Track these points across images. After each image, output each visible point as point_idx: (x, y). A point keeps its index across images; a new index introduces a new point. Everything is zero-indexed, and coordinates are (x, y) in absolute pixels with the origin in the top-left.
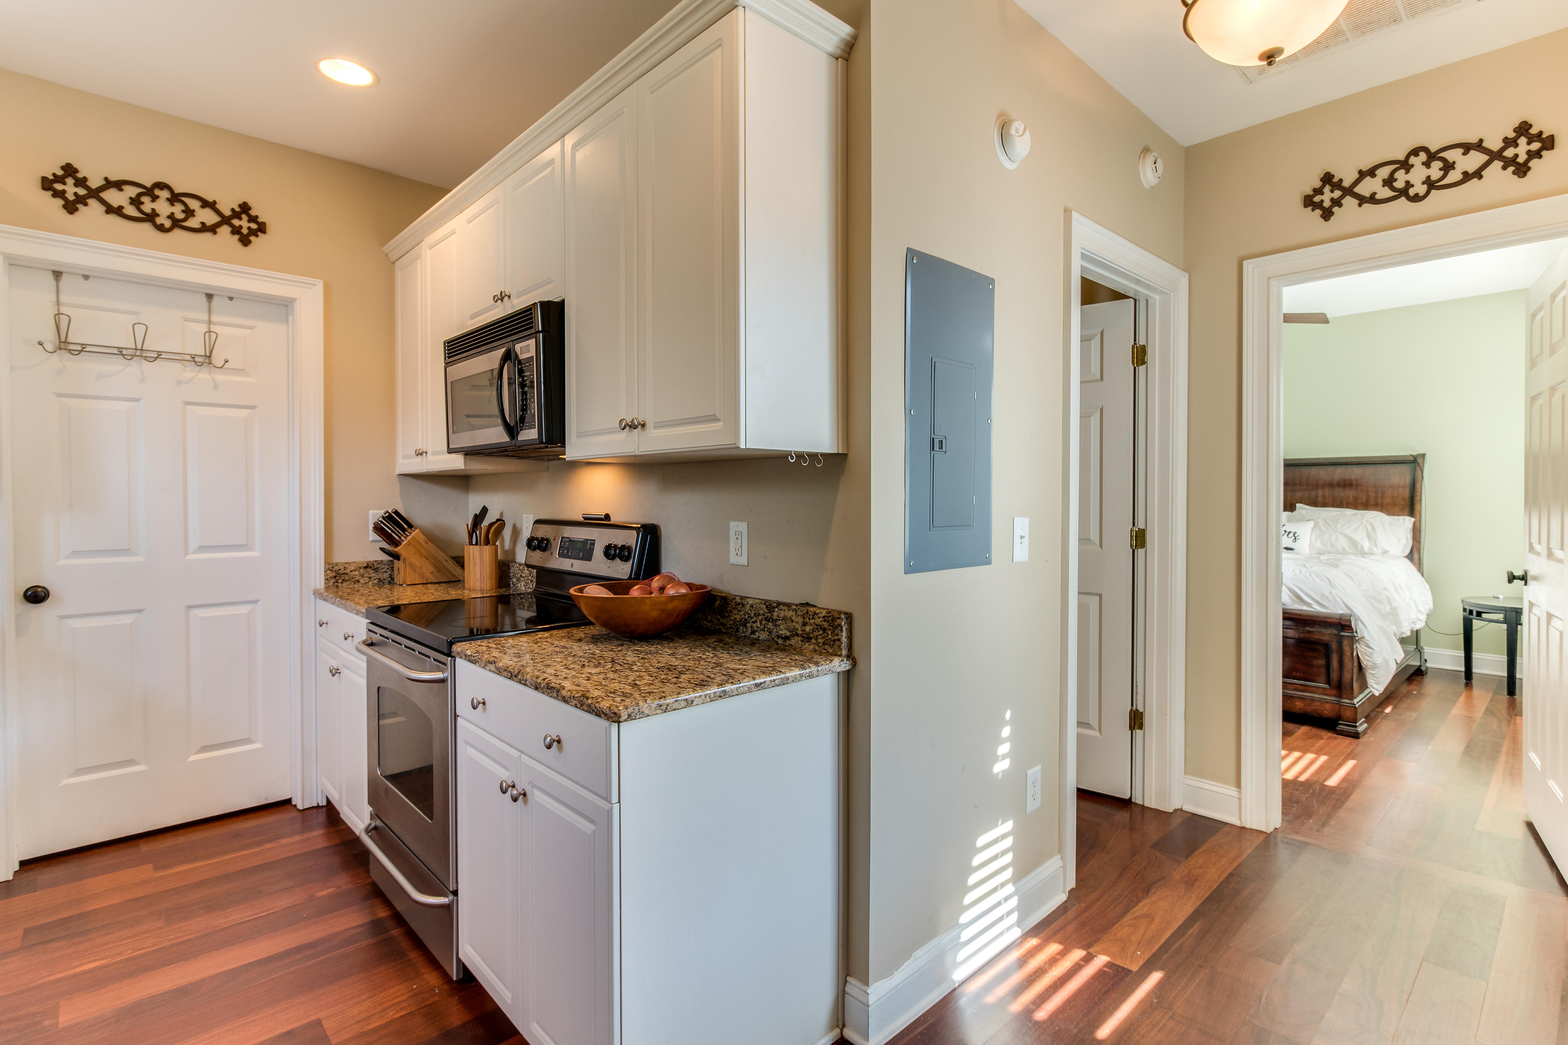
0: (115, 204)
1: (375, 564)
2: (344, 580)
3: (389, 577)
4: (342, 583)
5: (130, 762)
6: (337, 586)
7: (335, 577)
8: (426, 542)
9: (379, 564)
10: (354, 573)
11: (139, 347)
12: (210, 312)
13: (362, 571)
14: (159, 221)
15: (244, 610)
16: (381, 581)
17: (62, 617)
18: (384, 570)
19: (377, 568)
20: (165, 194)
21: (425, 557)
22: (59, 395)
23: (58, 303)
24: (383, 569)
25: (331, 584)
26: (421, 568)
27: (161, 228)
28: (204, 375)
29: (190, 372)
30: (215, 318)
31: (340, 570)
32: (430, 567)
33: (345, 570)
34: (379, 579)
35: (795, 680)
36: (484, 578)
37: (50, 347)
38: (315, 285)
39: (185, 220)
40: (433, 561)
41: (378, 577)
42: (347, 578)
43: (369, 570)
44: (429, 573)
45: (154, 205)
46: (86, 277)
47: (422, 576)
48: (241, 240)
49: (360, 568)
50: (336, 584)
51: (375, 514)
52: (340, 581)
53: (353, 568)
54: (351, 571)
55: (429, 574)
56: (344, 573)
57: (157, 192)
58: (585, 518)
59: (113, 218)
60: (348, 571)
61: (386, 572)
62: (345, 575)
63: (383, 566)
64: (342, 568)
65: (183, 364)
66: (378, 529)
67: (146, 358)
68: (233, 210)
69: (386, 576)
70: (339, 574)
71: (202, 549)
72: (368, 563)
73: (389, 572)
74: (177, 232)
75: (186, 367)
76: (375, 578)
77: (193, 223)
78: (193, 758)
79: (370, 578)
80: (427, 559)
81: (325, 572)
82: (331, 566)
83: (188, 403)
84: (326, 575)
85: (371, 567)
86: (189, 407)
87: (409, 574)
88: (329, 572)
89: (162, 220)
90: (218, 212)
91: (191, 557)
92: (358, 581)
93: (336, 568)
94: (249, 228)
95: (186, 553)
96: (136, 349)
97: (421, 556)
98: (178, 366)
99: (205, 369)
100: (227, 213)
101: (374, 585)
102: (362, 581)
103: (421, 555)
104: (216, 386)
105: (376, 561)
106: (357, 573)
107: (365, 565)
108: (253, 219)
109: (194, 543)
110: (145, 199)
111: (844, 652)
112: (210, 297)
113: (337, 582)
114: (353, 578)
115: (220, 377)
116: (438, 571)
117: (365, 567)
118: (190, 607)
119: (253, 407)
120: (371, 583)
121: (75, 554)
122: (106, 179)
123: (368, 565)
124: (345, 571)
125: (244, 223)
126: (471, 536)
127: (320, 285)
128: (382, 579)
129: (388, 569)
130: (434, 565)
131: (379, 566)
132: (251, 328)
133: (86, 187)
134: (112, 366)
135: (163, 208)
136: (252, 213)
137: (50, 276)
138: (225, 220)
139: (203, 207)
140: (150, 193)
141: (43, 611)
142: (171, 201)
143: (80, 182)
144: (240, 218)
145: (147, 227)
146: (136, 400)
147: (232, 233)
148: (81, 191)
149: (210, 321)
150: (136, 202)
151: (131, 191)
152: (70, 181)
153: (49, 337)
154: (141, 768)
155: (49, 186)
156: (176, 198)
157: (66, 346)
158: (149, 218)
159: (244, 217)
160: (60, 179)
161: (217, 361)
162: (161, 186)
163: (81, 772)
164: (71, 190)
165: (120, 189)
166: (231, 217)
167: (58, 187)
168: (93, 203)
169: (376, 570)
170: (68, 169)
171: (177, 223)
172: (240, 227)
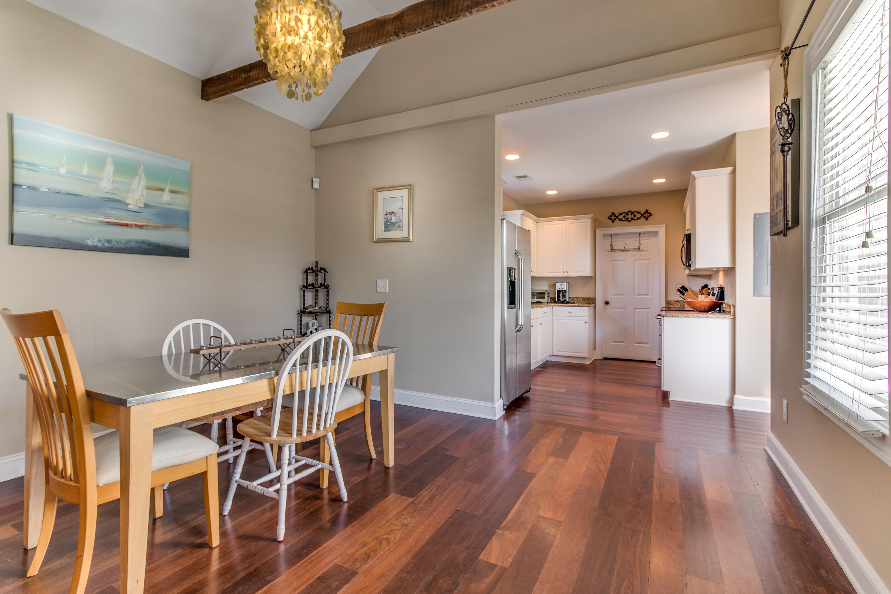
0: (620, 218)
2: (670, 305)
5: (622, 342)
7: (668, 303)
8: (692, 294)
10: (673, 303)
11: (625, 248)
12: (640, 238)
13: (675, 302)
14: (629, 220)
15: (647, 310)
17: (611, 308)
20: (630, 213)
22: (611, 261)
23: (611, 241)
27: (629, 221)
28: (639, 253)
29: (635, 253)
30: (641, 239)
35: (711, 318)
37: (610, 251)
39: (634, 218)
43: (677, 302)
45: (628, 216)
46: (616, 235)
48: (646, 219)
51: (679, 286)
53: (673, 301)
56: (670, 303)
57: (628, 213)
59: (621, 222)
64: (670, 301)
66: (679, 290)
67: (626, 251)
69: (682, 304)
71: (638, 295)
74: (633, 221)
75: (635, 251)
77: (636, 218)
78: (635, 345)
79: (678, 304)
83: (635, 260)
84: (665, 303)
89: (630, 219)
90: (641, 214)
91: (635, 296)
92: (674, 305)
93: (668, 301)
94: (648, 216)
95: (634, 295)
98: (633, 251)
99: (638, 251)
100: (643, 213)
102: (675, 305)
104: (641, 255)
109: (636, 293)
110: (626, 216)
111: (732, 314)
112: (640, 234)
113: (668, 305)
115: (642, 253)
118: (635, 308)
119: (649, 260)
120: (678, 306)
121: (614, 295)
122: (619, 213)
126: (700, 292)
127: (664, 226)
132: (649, 240)
133: (616, 216)
134: (621, 253)
135: (630, 216)
136: (648, 212)
137: (610, 236)
138: (642, 215)
139: (638, 214)
140: (627, 214)
141: (608, 307)
142: (631, 214)
143: (615, 216)
144: (646, 214)
145: (626, 221)
146: (625, 260)
147: (644, 218)
148: (615, 217)
149: (640, 240)
150: (624, 217)
151: (624, 215)
152: (613, 216)
153: (609, 249)
154: (625, 344)
155: (609, 218)
156: (632, 213)
157: (612, 250)
158: (627, 219)
159: (647, 213)
160: (611, 216)
161: (641, 249)
162: (629, 211)
163: (614, 342)
164: (613, 218)
165: (622, 215)
166: (644, 214)
167: (611, 218)
168: (617, 219)
169: (679, 302)
170: (613, 214)
171: (632, 219)
172: (646, 216)
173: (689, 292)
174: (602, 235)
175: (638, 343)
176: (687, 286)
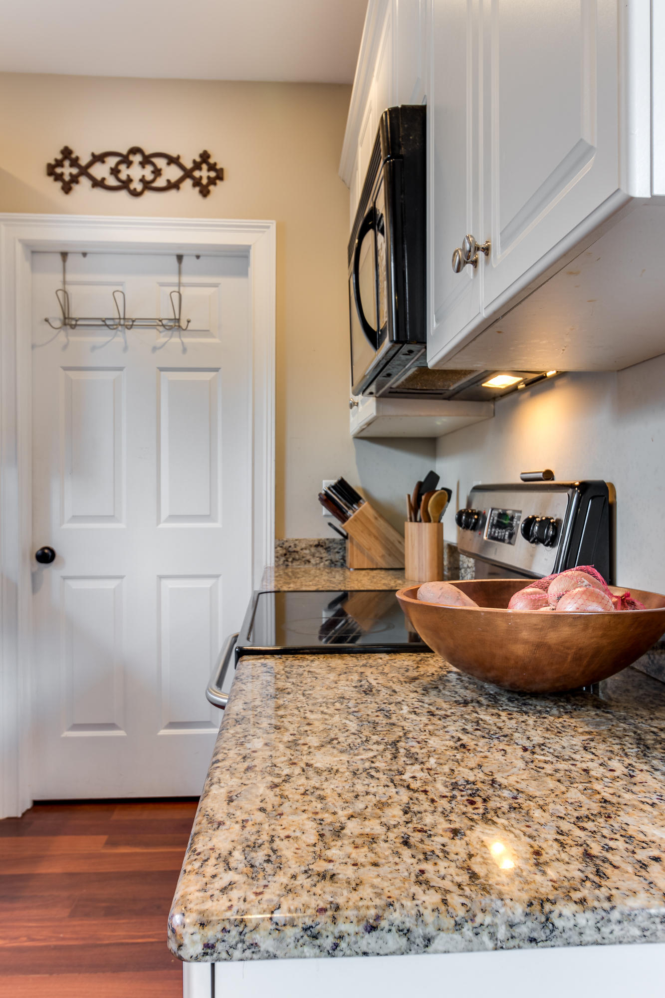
0: (99, 178)
1: (327, 542)
2: (294, 559)
3: (341, 559)
4: (292, 562)
5: (111, 726)
6: (287, 565)
7: (285, 555)
8: (376, 518)
9: (331, 542)
10: (305, 551)
11: (122, 317)
12: (180, 273)
13: (313, 550)
14: (132, 186)
15: (207, 583)
16: (333, 563)
17: (65, 578)
18: (336, 550)
19: (329, 547)
20: (137, 158)
21: (375, 536)
22: (66, 369)
23: (65, 282)
24: (335, 548)
25: (281, 562)
26: (370, 549)
27: (135, 194)
28: (174, 339)
29: (160, 337)
30: (184, 280)
31: (290, 547)
32: (380, 549)
33: (295, 547)
34: (331, 560)
36: (422, 565)
37: (58, 324)
38: (268, 227)
39: (153, 181)
40: (383, 542)
41: (329, 557)
42: (297, 557)
43: (320, 549)
44: (379, 556)
45: (129, 172)
46: (85, 254)
47: (371, 559)
48: (201, 192)
49: (311, 546)
50: (286, 563)
51: (326, 483)
52: (290, 560)
53: (304, 546)
54: (302, 549)
55: (378, 558)
56: (294, 552)
57: (131, 158)
58: (525, 480)
59: (99, 192)
60: (298, 549)
61: (338, 552)
62: (295, 553)
63: (335, 546)
64: (292, 545)
65: (158, 330)
66: (326, 500)
67: (126, 326)
68: (194, 161)
69: (338, 557)
70: (289, 552)
71: (173, 517)
72: (319, 541)
73: (342, 553)
74: (148, 194)
75: (160, 332)
76: (326, 559)
77: (161, 182)
78: (161, 733)
79: (321, 558)
80: (376, 538)
81: (276, 548)
82: (281, 542)
83: (162, 369)
84: (276, 552)
85: (322, 546)
86: (163, 373)
87: (357, 556)
88: (279, 548)
89: (137, 186)
90: (182, 167)
91: (162, 526)
92: (309, 562)
93: (286, 545)
94: (209, 178)
95: (158, 521)
96: (120, 319)
97: (370, 535)
98: (153, 332)
99: (175, 333)
100: (189, 165)
101: (325, 567)
102: (313, 561)
103: (370, 533)
104: (185, 350)
105: (328, 539)
106: (307, 552)
107: (316, 543)
108: (212, 167)
109: (165, 512)
110: (123, 167)
112: (180, 257)
113: (287, 561)
114: (303, 557)
115: (187, 339)
116: (390, 555)
117: (317, 546)
118: (161, 577)
119: (217, 369)
120: (322, 564)
121: (75, 519)
122: (93, 155)
123: (319, 543)
124: (295, 549)
125: (204, 174)
126: (415, 508)
127: (273, 226)
128: (334, 560)
129: (340, 549)
130: (386, 548)
131: (331, 545)
132: (216, 285)
133: (79, 166)
134: (101, 337)
135: (136, 172)
136: (211, 161)
137: (59, 258)
138: (188, 174)
139: (169, 164)
140: (126, 160)
141: (51, 572)
142: (143, 164)
143: (75, 163)
144: (200, 169)
145: (123, 194)
146: (121, 369)
147: (194, 185)
148: (75, 171)
149: (179, 284)
150: (115, 172)
151: (112, 161)
152: (67, 163)
153: (56, 314)
154: (121, 733)
155: (52, 171)
156: (147, 160)
157: (69, 322)
158: (125, 185)
159: (205, 167)
160: (59, 163)
161: (183, 324)
162: (135, 151)
163: (76, 727)
164: (67, 170)
165: (103, 162)
166: (193, 169)
167: (59, 170)
168: (84, 180)
169: (328, 549)
170: (67, 152)
171: (147, 185)
172: (201, 178)
173: (365, 505)
174: (19, 247)
175: (173, 725)
176: (355, 483)
